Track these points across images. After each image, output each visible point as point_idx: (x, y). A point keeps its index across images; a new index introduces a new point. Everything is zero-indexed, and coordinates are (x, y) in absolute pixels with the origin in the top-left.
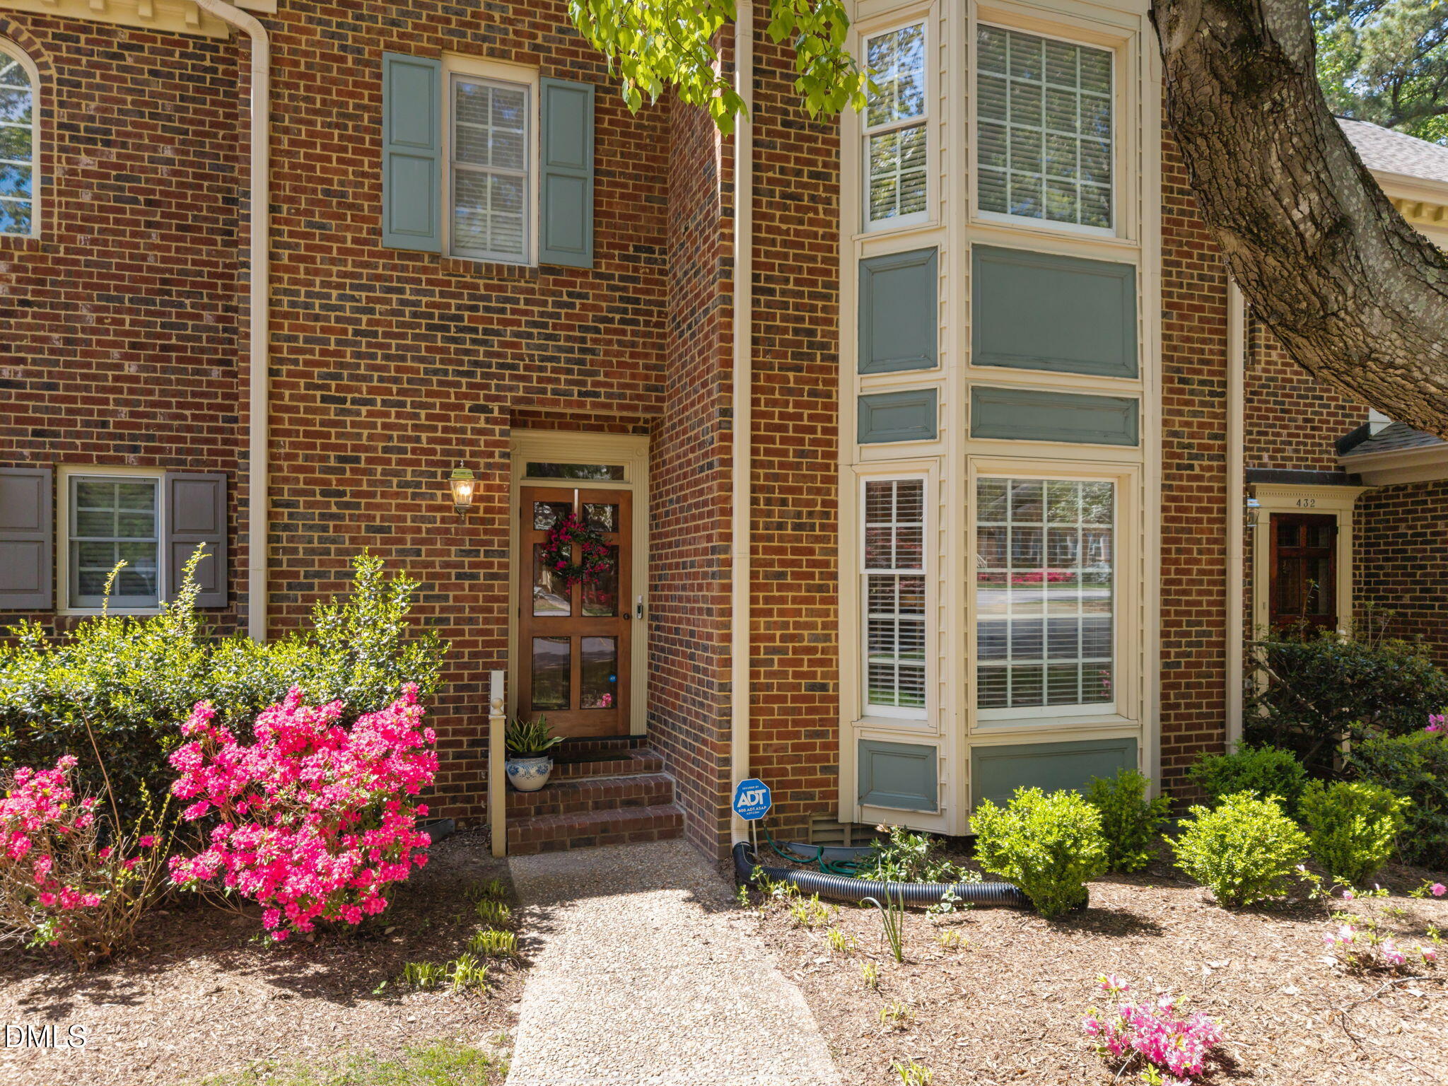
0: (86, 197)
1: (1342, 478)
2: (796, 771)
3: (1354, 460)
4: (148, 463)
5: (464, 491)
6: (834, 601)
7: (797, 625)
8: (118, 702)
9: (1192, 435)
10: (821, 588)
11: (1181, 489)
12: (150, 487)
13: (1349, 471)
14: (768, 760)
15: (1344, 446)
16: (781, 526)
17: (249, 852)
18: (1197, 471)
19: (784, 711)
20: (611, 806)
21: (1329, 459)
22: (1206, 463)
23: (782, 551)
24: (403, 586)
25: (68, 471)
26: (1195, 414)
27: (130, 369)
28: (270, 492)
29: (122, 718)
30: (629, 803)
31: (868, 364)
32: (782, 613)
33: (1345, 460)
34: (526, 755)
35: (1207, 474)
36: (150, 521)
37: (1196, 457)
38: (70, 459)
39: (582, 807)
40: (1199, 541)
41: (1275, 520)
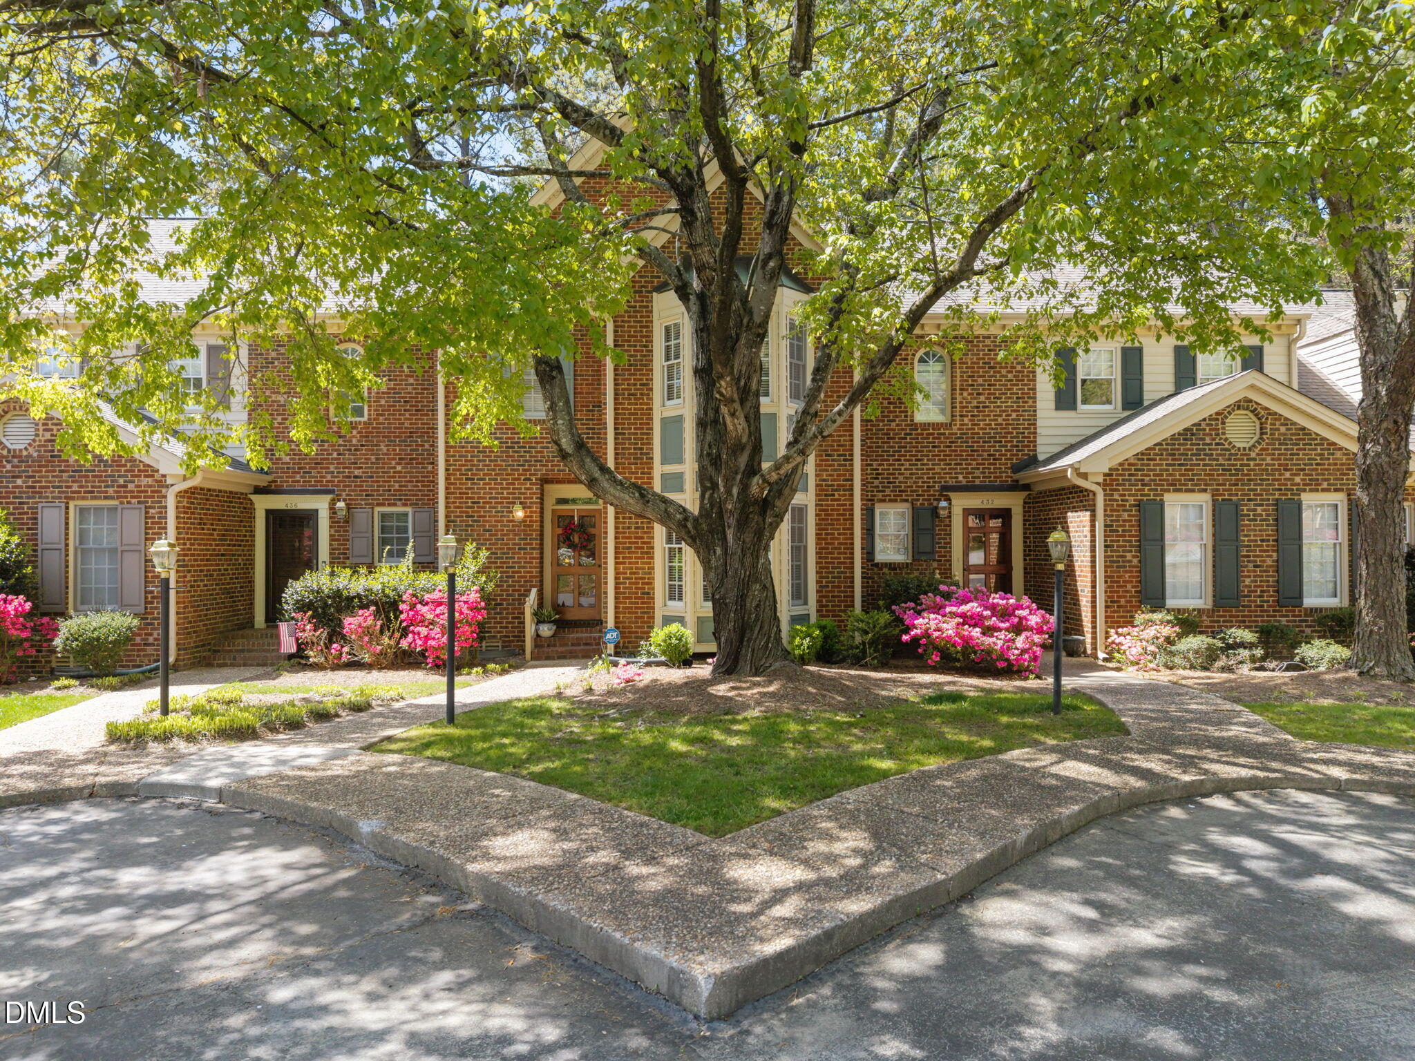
0: (383, 402)
1: (1015, 487)
3: (1026, 476)
4: (405, 505)
5: (520, 514)
6: (652, 558)
8: (387, 591)
9: (834, 480)
10: (647, 553)
11: (827, 505)
12: (406, 515)
13: (1021, 483)
14: (623, 622)
15: (1016, 469)
17: (419, 633)
18: (837, 497)
19: (631, 603)
20: (579, 645)
21: (1007, 476)
22: (842, 492)
24: (484, 554)
25: (378, 509)
26: (835, 470)
27: (399, 468)
28: (447, 516)
29: (388, 597)
30: (586, 644)
31: (664, 461)
33: (1016, 476)
34: (543, 622)
36: (406, 528)
38: (378, 505)
39: (567, 645)
41: (967, 512)
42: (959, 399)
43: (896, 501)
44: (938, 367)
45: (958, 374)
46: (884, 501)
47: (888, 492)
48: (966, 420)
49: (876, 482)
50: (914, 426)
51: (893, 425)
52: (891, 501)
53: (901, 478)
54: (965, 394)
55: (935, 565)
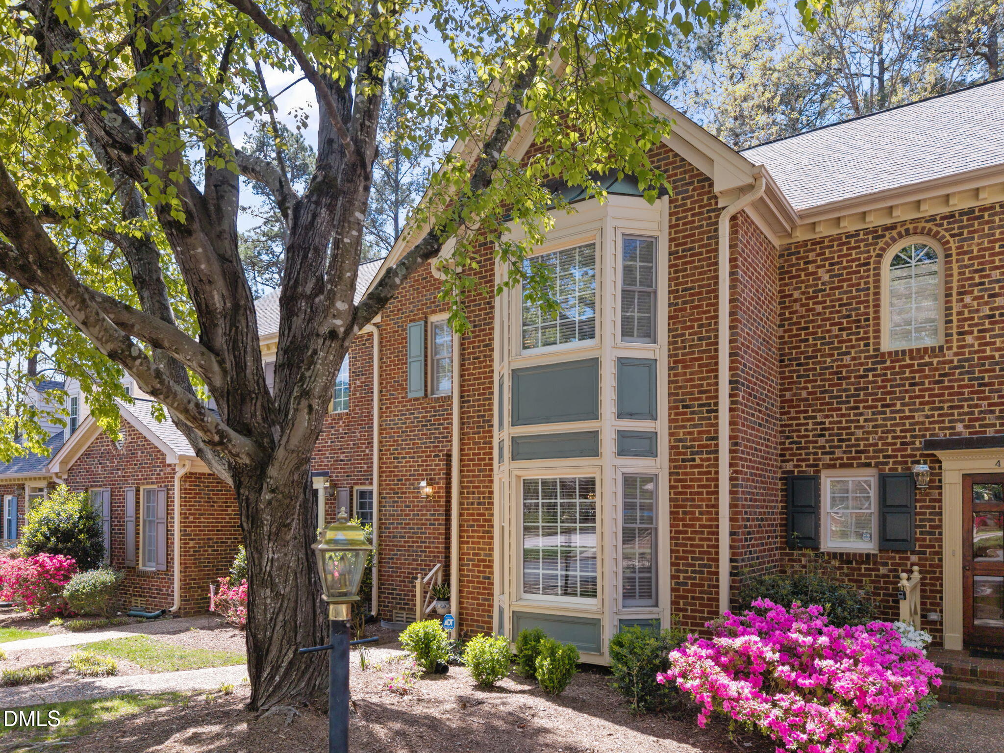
2: (478, 615)
7: (479, 549)
9: (694, 440)
11: (686, 474)
14: (467, 609)
16: (472, 504)
18: (698, 462)
19: (474, 588)
22: (705, 456)
23: (473, 515)
25: (356, 488)
26: (695, 426)
31: (500, 427)
32: (473, 543)
35: (706, 464)
37: (697, 453)
40: (700, 507)
41: (971, 480)
42: (956, 307)
43: (850, 466)
44: (928, 266)
45: (955, 271)
46: (834, 466)
47: (838, 453)
48: (969, 339)
49: (821, 441)
50: (880, 357)
51: (847, 359)
52: (843, 466)
53: (859, 433)
54: (968, 299)
55: (914, 558)
